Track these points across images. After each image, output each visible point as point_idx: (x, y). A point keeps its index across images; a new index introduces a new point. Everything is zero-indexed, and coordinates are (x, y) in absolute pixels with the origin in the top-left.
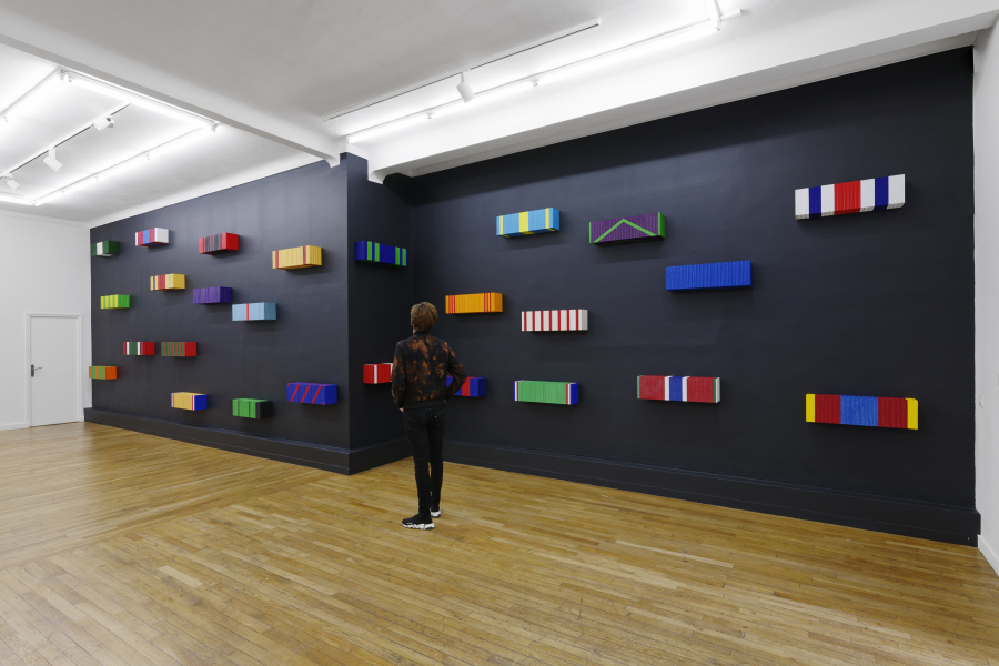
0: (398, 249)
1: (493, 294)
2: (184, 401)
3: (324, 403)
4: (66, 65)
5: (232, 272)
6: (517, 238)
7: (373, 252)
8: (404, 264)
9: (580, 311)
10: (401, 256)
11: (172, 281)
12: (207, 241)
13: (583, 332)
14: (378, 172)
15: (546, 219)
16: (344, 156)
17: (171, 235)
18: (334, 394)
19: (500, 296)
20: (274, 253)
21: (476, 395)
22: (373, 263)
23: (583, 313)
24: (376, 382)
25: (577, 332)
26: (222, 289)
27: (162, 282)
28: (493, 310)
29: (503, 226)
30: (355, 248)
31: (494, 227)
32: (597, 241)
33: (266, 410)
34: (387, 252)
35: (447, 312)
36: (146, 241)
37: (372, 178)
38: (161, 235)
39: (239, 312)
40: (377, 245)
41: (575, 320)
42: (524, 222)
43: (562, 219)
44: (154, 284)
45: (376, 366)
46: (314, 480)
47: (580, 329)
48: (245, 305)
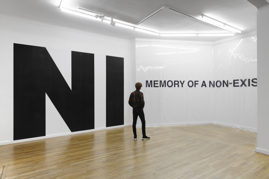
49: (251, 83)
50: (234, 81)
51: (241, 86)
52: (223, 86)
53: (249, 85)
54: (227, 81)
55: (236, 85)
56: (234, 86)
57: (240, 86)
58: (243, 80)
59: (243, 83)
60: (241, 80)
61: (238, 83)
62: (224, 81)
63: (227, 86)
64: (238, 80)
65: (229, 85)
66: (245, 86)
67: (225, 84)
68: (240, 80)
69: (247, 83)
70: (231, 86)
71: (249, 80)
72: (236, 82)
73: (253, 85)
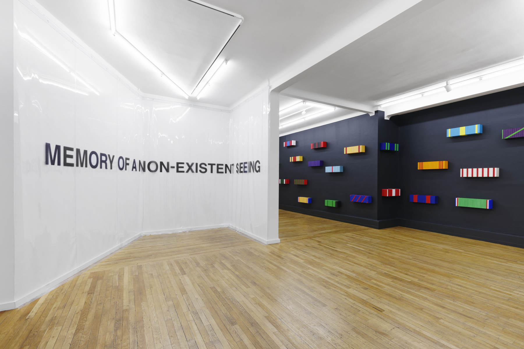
0: (396, 144)
1: (444, 162)
2: (303, 200)
3: (367, 203)
4: (305, 99)
5: (323, 155)
6: (458, 139)
7: (387, 146)
8: (398, 150)
9: (496, 169)
10: (397, 147)
11: (299, 159)
12: (315, 144)
13: (497, 178)
14: (388, 116)
15: (476, 129)
16: (376, 112)
17: (297, 142)
18: (371, 199)
19: (447, 162)
20: (345, 148)
21: (434, 203)
22: (387, 150)
23: (497, 170)
24: (387, 196)
25: (494, 177)
26: (321, 161)
27: (295, 159)
28: (444, 168)
29: (450, 133)
30: (381, 146)
31: (445, 133)
32: (507, 138)
33: (339, 204)
34: (392, 146)
35: (419, 169)
36: (288, 145)
37: (386, 118)
38: (294, 143)
39: (328, 169)
40: (389, 144)
41: (493, 172)
42: (462, 131)
43: (484, 129)
44: (291, 159)
45: (388, 190)
46: (365, 229)
47: (495, 176)
48: (331, 167)
49: (199, 168)
50: (178, 164)
51: (187, 172)
52: (161, 171)
53: (197, 172)
54: (168, 164)
55: (180, 169)
56: (178, 171)
57: (185, 172)
58: (190, 164)
59: (190, 168)
60: (188, 164)
61: (183, 167)
62: (162, 163)
63: (167, 170)
64: (183, 163)
65: (170, 169)
66: (193, 172)
67: (164, 167)
68: (185, 164)
69: (194, 168)
70: (173, 171)
71: (197, 164)
72: (180, 165)
73: (200, 171)
